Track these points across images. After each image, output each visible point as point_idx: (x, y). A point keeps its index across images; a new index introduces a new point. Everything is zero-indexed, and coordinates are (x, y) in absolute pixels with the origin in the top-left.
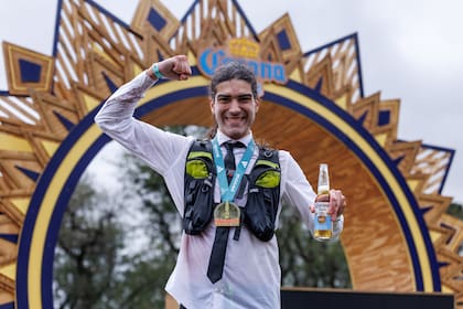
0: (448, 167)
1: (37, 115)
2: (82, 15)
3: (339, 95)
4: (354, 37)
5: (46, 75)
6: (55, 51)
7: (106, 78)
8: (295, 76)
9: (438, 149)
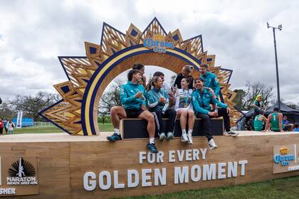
0: (230, 76)
1: (89, 63)
2: (110, 32)
3: (193, 52)
4: (200, 36)
5: (98, 51)
6: (101, 44)
7: (112, 49)
8: (178, 46)
9: (227, 70)
